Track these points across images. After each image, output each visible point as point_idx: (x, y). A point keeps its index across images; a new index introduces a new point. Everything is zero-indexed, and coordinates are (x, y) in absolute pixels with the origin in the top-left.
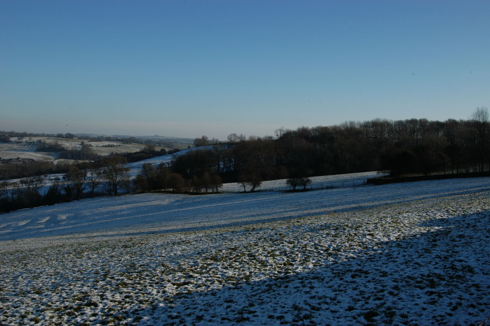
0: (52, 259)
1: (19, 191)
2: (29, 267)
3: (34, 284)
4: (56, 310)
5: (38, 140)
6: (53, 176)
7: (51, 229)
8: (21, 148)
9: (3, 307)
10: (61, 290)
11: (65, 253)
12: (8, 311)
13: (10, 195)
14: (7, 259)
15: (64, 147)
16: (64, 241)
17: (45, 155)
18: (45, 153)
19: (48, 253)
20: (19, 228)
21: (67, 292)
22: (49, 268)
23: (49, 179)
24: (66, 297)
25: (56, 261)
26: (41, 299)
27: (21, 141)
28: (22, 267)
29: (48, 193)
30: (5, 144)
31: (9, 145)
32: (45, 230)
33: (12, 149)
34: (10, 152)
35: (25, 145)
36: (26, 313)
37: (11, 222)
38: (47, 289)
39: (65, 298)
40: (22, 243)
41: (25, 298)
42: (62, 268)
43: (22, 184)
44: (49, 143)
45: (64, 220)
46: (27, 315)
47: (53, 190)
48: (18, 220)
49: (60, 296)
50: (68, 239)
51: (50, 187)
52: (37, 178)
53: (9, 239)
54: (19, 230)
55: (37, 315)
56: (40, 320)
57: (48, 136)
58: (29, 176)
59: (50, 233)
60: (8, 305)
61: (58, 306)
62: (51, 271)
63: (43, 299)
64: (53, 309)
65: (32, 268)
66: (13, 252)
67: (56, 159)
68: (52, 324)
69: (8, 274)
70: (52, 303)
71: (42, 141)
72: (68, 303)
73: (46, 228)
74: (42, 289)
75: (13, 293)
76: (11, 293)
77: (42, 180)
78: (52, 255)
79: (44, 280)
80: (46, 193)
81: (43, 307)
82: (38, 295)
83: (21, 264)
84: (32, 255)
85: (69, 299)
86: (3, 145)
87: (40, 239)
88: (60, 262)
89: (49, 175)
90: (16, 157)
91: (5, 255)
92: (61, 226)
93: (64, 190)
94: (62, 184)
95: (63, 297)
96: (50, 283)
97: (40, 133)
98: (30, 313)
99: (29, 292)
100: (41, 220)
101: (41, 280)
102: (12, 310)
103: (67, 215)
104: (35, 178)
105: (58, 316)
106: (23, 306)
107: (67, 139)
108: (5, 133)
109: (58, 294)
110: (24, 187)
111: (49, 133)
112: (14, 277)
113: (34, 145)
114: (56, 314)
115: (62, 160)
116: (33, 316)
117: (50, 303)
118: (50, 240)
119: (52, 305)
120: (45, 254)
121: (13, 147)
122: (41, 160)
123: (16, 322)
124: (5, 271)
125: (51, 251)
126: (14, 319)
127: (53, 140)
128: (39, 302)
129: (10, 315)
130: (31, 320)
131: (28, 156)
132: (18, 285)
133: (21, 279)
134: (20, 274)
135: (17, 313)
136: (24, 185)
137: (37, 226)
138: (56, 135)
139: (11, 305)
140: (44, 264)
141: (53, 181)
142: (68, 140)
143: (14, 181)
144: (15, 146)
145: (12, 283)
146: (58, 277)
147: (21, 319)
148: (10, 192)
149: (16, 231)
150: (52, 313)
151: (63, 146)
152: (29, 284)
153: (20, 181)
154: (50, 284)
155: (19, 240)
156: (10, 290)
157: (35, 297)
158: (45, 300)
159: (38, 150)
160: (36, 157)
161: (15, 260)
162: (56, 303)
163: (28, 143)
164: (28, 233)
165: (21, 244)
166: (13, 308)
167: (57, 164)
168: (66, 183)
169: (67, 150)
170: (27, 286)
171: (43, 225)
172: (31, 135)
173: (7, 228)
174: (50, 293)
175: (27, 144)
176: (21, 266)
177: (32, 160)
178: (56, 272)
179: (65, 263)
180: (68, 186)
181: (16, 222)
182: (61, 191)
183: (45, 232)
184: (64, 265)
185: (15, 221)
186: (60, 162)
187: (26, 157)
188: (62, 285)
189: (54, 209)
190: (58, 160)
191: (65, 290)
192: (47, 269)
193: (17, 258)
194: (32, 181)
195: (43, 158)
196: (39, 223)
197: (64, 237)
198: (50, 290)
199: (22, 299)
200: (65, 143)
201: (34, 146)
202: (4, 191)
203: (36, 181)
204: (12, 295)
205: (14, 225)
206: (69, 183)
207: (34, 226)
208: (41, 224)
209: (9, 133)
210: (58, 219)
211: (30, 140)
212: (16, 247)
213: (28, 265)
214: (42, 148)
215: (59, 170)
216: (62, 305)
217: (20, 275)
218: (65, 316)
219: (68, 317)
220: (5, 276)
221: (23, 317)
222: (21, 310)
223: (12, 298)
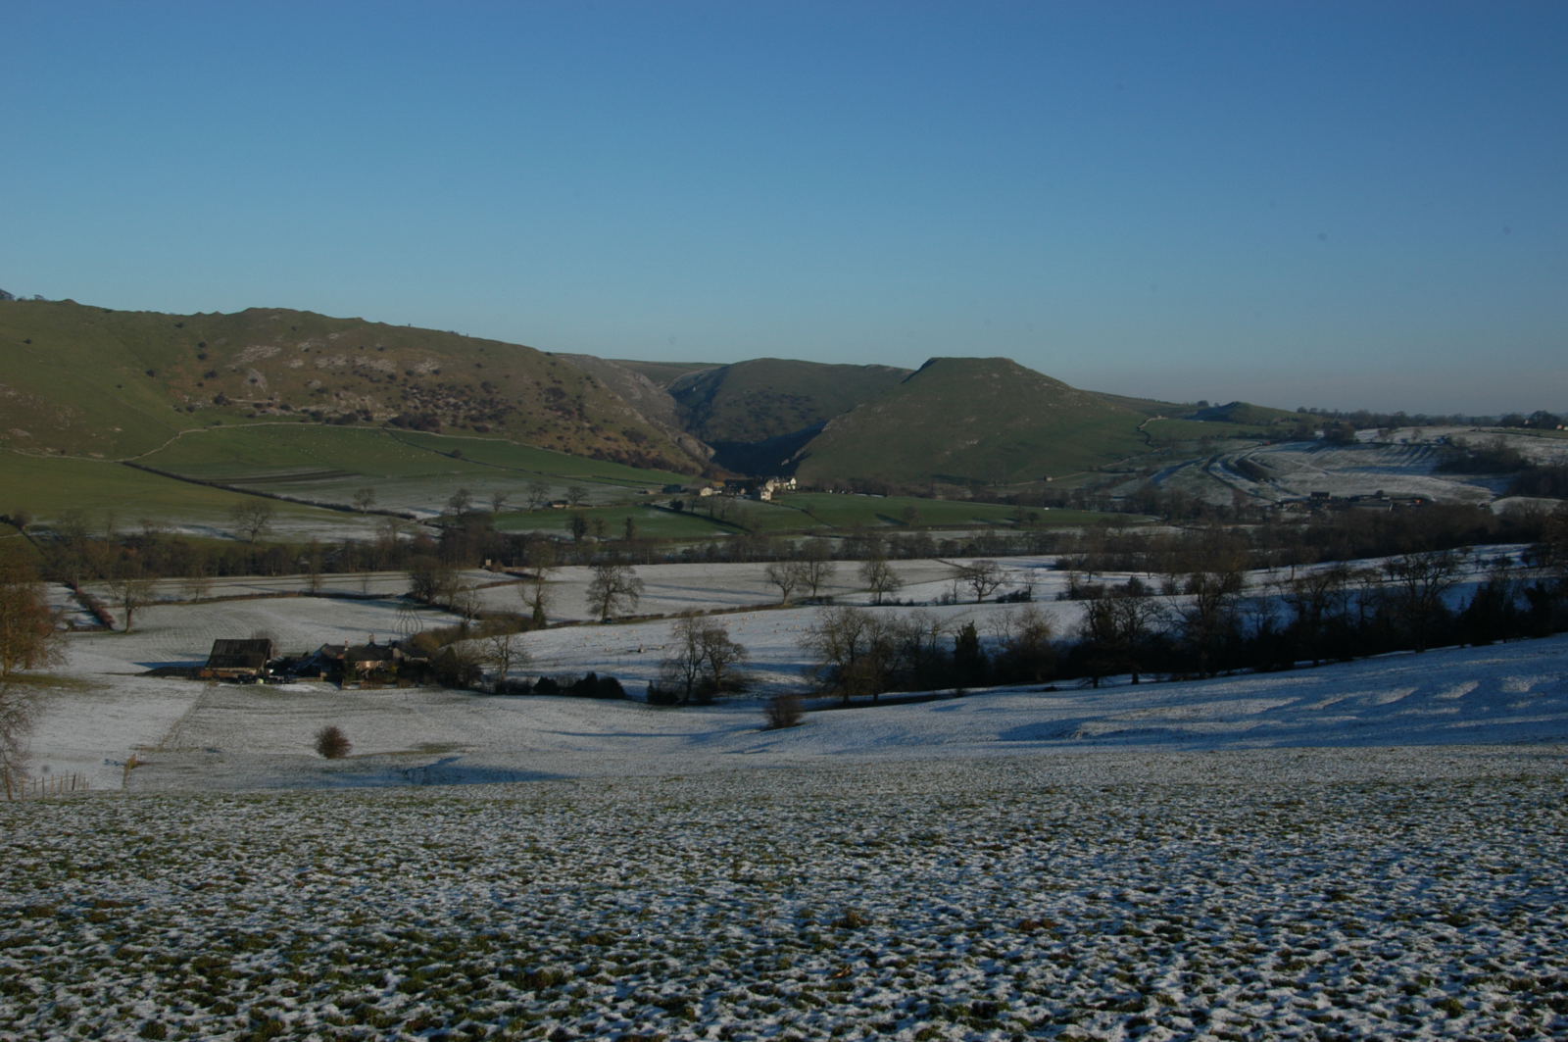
0: (1493, 818)
1: (1382, 597)
2: (1419, 835)
3: (1440, 894)
4: (1514, 987)
5: (1443, 437)
6: (1488, 552)
7: (1479, 723)
8: (1388, 462)
9: (1351, 950)
10: (1531, 925)
11: (1536, 804)
12: (1364, 964)
13: (1352, 607)
14: (1348, 802)
15: (1526, 457)
16: (1526, 765)
17: (1463, 483)
18: (1465, 478)
19: (1477, 797)
20: (1379, 710)
21: (1550, 934)
22: (1485, 846)
23: (1478, 562)
24: (1549, 948)
25: (1507, 828)
26: (1464, 942)
27: (1388, 441)
28: (1397, 832)
29: (1471, 605)
30: (1340, 452)
31: (1352, 454)
32: (1462, 724)
33: (1361, 465)
34: (1354, 475)
35: (1401, 453)
36: (1419, 978)
37: (1356, 690)
38: (1485, 914)
39: (1546, 953)
40: (1388, 757)
41: (1415, 933)
42: (1529, 852)
43: (1392, 575)
44: (1475, 446)
45: (1522, 697)
46: (1422, 986)
47: (1489, 597)
48: (1377, 685)
49: (1529, 943)
50: (1537, 757)
51: (1480, 585)
52: (1437, 556)
53: (1351, 743)
54: (1378, 719)
55: (1453, 992)
56: (1464, 1008)
57: (1474, 422)
58: (1413, 551)
59: (1478, 735)
60: (1365, 947)
61: (1522, 974)
62: (1494, 858)
63: (1473, 943)
64: (1506, 980)
65: (1429, 839)
66: (1367, 784)
67: (1499, 497)
68: (1501, 1028)
69: (1358, 851)
70: (1502, 961)
71: (1455, 439)
72: (1555, 968)
73: (1465, 715)
74: (1468, 910)
75: (1379, 912)
76: (1372, 911)
77: (1453, 564)
78: (1492, 805)
79: (1469, 882)
80: (1467, 605)
81: (1472, 970)
82: (1455, 929)
83: (1395, 824)
84: (1427, 798)
85: (1559, 956)
86: (1334, 454)
87: (1446, 750)
88: (1520, 831)
89: (1476, 548)
90: (1373, 492)
91: (1344, 791)
92: (1514, 715)
93: (1524, 598)
94: (1518, 577)
95: (1539, 948)
96: (1491, 895)
97: (1448, 413)
98: (1432, 982)
99: (1427, 916)
100: (1448, 690)
101: (1461, 882)
102: (1376, 964)
103: (1535, 679)
104: (1433, 558)
105: (1520, 1004)
106: (1412, 957)
107: (1534, 431)
108: (1340, 416)
109: (1521, 935)
110: (1398, 583)
111: (1477, 413)
112: (1375, 863)
113: (1429, 453)
114: (1514, 999)
115: (1518, 499)
116: (1443, 994)
117: (1493, 961)
118: (1478, 756)
119: (1503, 967)
120: (1468, 800)
121: (1364, 459)
122: (1450, 500)
123: (1388, 1001)
124: (1347, 840)
125: (1488, 794)
126: (1383, 991)
127: (1490, 437)
128: (1460, 951)
129: (1370, 977)
130: (1436, 1004)
131: (1410, 487)
132: (1390, 889)
133: (1399, 871)
134: (1393, 856)
135: (1391, 973)
136: (1396, 577)
137: (1436, 708)
138: (1499, 420)
139: (1373, 949)
140: (1468, 832)
141: (1489, 566)
142: (1538, 436)
143: (1365, 566)
144: (1371, 457)
145: (1371, 880)
146: (1517, 878)
147: (1403, 994)
148: (1354, 598)
149: (1370, 719)
150: (1502, 993)
151: (1522, 455)
152: (1425, 892)
153: (1384, 566)
154: (1492, 900)
155: (1380, 749)
156: (1368, 900)
157: (1446, 934)
158: (1477, 948)
159: (1443, 469)
160: (1436, 489)
161: (1376, 811)
162: (1514, 964)
163: (1411, 445)
164: (1406, 728)
165: (1386, 763)
166: (1378, 959)
167: (1504, 514)
168: (1533, 576)
169: (1535, 467)
170: (1417, 893)
171: (1455, 706)
172: (1420, 422)
173: (1345, 709)
174: (1493, 928)
175: (1406, 448)
176: (1394, 830)
177: (1424, 500)
178: (1510, 863)
179: (1538, 837)
180: (1540, 585)
181: (1370, 693)
182: (1515, 601)
183: (1459, 730)
184: (1532, 843)
185: (1369, 690)
186: (1511, 505)
187: (1405, 490)
188: (1533, 908)
189: (1492, 658)
190: (1506, 500)
191: (1544, 924)
192: (1478, 851)
193: (1379, 803)
194: (1422, 568)
195: (1456, 494)
196: (1442, 701)
197: (1525, 750)
198: (1495, 920)
199: (1408, 935)
200: (1528, 445)
201: (1431, 456)
202: (1337, 594)
203: (1436, 565)
204: (1374, 917)
205: (1364, 701)
206: (1544, 574)
207: (1427, 707)
208: (1449, 702)
209: (1352, 416)
210: (1505, 689)
211: (1415, 438)
212: (1371, 770)
213: (1417, 830)
214: (1452, 460)
215: (1507, 530)
216: (1536, 973)
217: (1394, 860)
218: (1544, 1009)
219: (1554, 1013)
220: (1348, 856)
221: (1410, 990)
222: (1405, 968)
223: (1375, 926)
